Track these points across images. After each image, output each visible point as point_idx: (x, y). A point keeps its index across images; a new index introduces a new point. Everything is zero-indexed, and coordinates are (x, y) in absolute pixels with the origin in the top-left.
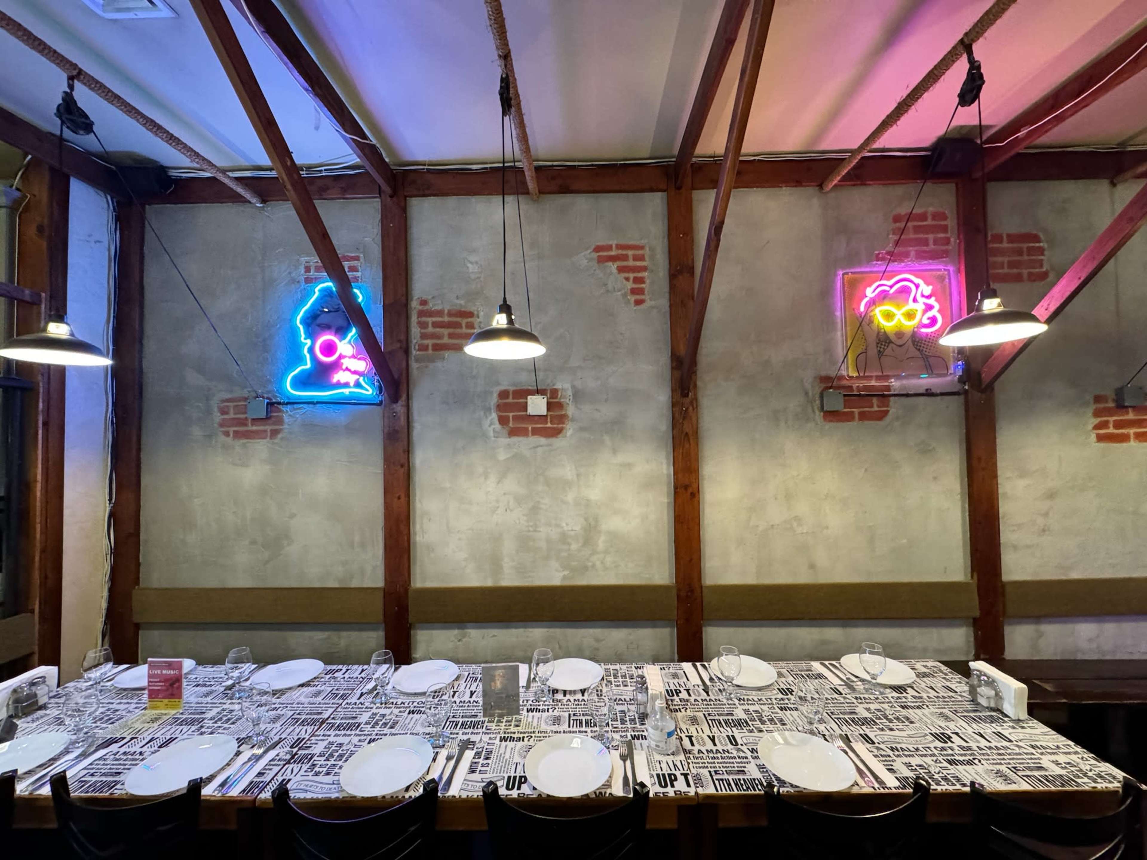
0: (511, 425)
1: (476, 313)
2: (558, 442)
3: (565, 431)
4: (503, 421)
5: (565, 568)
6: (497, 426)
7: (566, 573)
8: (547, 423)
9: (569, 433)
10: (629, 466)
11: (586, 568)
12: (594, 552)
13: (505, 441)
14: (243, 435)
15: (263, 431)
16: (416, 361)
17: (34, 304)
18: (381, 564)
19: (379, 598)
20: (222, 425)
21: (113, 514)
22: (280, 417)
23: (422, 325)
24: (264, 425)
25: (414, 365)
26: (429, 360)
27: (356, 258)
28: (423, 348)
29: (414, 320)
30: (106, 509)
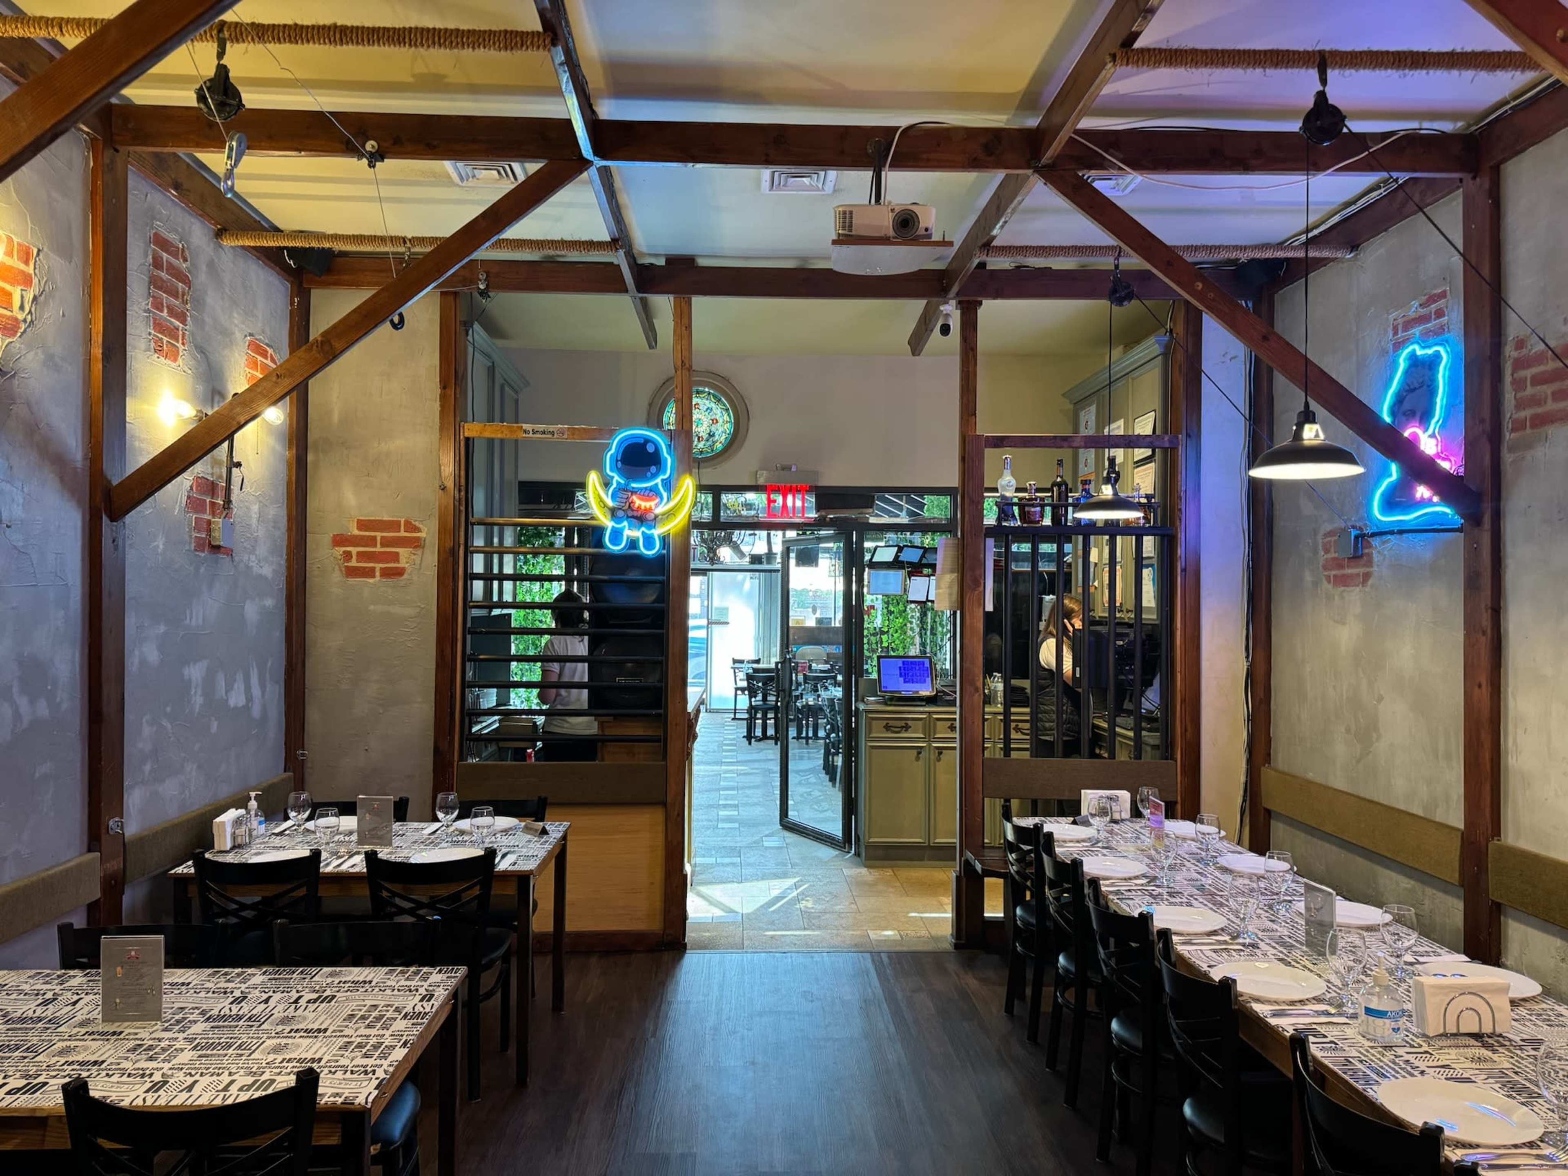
14: (1343, 581)
15: (1358, 575)
16: (1511, 450)
17: (1174, 449)
18: (1462, 790)
19: (1457, 843)
20: (1325, 568)
21: (1250, 675)
22: (1370, 555)
23: (1519, 385)
24: (1357, 567)
25: (1507, 457)
26: (1529, 445)
27: (1443, 295)
28: (1519, 426)
29: (1508, 379)
30: (1242, 666)
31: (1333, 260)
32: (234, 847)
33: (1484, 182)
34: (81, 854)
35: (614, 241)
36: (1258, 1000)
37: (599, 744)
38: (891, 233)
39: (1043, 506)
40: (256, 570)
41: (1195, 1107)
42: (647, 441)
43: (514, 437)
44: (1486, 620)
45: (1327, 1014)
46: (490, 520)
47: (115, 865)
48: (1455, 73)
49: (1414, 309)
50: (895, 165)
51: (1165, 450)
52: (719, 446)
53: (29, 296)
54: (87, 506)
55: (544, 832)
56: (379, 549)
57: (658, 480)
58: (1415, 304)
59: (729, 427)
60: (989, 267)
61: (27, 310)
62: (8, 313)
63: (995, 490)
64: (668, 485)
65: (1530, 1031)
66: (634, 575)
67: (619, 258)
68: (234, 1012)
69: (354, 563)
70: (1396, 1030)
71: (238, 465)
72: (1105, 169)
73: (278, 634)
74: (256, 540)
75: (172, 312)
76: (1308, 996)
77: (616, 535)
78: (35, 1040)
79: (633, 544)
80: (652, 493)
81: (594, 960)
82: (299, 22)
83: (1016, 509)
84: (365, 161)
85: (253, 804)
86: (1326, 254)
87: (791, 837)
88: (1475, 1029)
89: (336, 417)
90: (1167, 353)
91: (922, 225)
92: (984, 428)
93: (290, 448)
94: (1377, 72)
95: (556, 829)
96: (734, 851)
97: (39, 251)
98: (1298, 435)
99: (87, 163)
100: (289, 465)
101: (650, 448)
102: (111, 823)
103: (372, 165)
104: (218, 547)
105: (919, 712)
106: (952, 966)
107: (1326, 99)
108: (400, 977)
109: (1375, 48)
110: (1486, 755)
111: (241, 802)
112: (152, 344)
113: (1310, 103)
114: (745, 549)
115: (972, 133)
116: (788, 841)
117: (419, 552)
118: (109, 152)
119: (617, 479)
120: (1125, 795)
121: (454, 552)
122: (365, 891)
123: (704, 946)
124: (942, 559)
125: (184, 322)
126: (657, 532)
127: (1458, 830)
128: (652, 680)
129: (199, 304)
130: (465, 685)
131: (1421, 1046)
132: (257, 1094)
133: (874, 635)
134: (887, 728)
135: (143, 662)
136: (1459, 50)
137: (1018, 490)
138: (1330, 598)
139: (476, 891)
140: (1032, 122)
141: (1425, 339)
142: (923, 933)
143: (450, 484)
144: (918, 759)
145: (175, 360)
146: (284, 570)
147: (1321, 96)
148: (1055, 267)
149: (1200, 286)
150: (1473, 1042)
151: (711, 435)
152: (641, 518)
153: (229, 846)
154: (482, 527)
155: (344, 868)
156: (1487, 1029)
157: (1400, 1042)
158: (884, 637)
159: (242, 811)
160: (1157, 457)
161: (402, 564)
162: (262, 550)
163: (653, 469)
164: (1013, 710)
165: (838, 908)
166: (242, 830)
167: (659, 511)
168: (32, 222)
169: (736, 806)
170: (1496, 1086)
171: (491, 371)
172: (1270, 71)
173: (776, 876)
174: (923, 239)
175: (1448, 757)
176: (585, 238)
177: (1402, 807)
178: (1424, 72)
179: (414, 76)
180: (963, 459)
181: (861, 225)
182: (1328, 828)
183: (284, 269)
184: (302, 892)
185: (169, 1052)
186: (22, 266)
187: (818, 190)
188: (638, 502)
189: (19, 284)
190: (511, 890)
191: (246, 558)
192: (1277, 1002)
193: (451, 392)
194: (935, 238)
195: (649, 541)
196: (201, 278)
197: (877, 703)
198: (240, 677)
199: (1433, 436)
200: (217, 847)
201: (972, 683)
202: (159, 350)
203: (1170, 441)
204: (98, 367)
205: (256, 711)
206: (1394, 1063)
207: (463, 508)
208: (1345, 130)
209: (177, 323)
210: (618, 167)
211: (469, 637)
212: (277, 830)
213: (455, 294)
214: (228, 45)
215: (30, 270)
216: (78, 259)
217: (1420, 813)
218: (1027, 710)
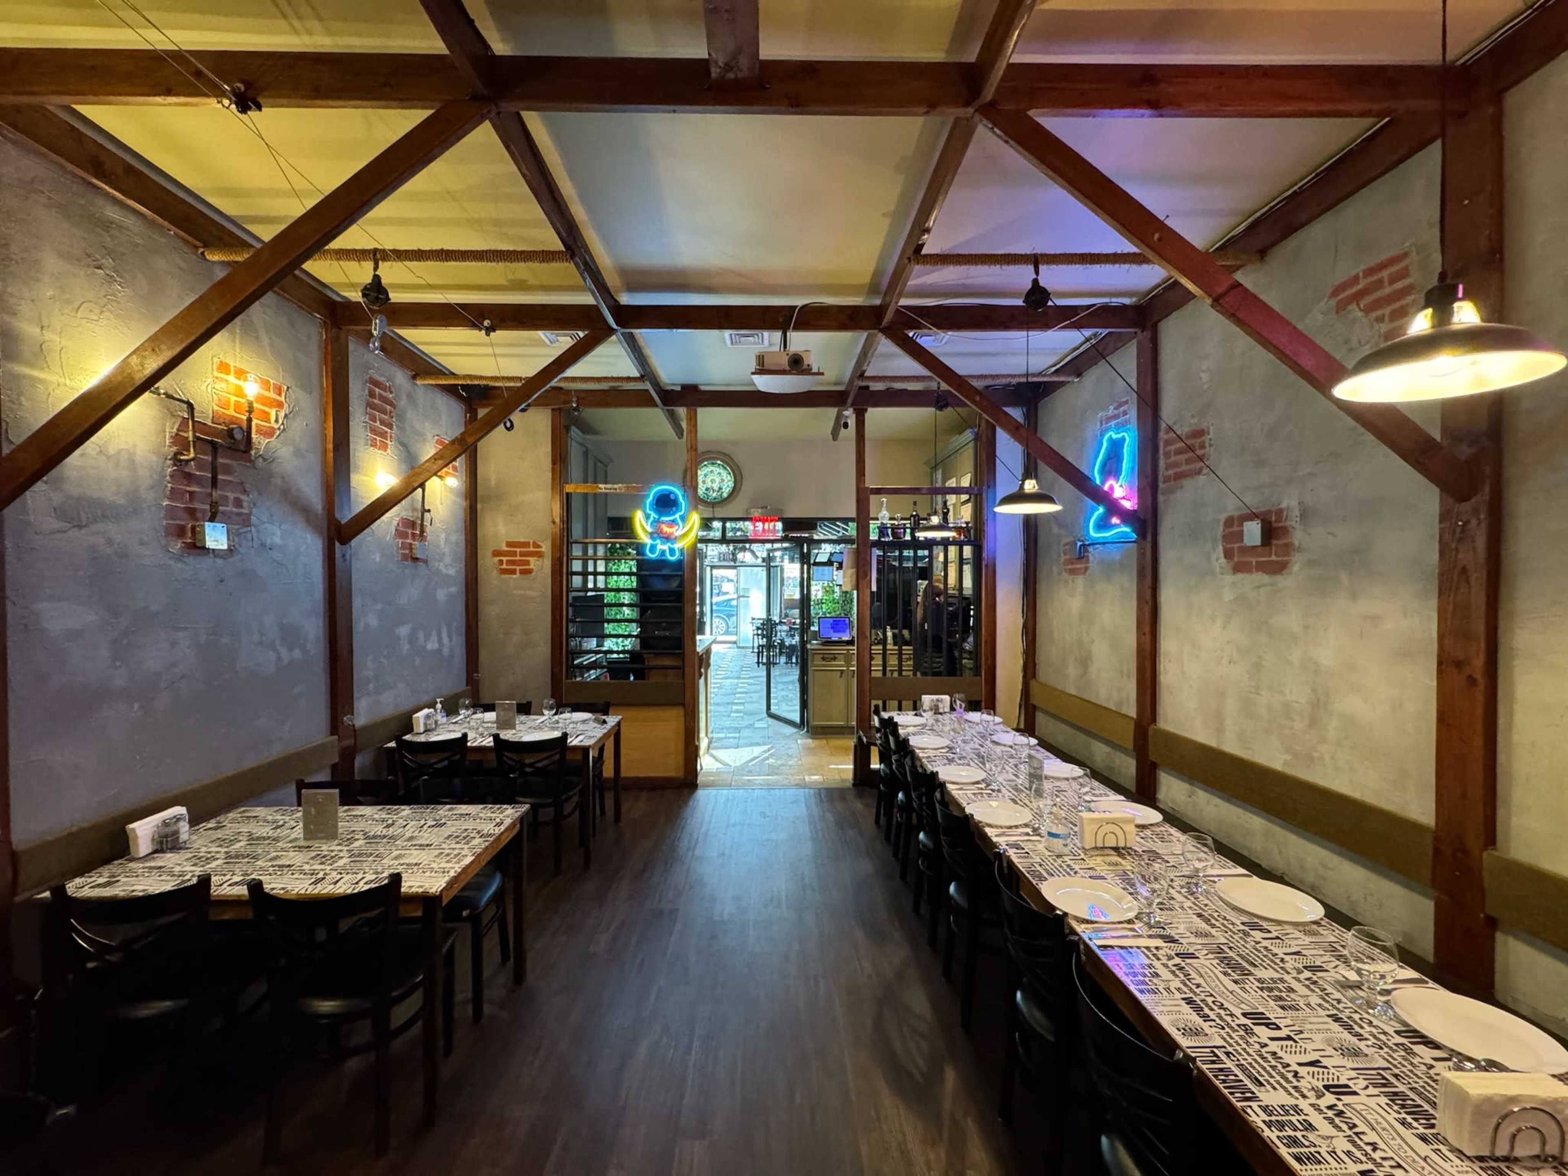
0: (1236, 559)
1: (1206, 430)
2: (1283, 581)
3: (1289, 565)
4: (1228, 554)
5: (1288, 750)
6: (1223, 560)
7: (1288, 757)
8: (1270, 556)
9: (1296, 568)
10: (1375, 619)
11: (1312, 759)
12: (1323, 740)
13: (1229, 578)
14: (1073, 572)
15: (1081, 569)
16: (1163, 494)
17: (981, 495)
18: (1135, 697)
19: (1131, 727)
20: (1064, 564)
21: (1025, 626)
22: (1088, 556)
23: (1167, 455)
24: (1081, 563)
25: (1161, 498)
26: (1171, 491)
27: (1126, 402)
28: (1167, 479)
29: (1161, 451)
30: (1020, 621)
31: (1069, 382)
32: (425, 731)
33: (1147, 334)
34: (326, 737)
35: (642, 376)
36: (990, 826)
37: (646, 671)
38: (788, 368)
39: (905, 529)
40: (444, 571)
41: (957, 889)
42: (671, 493)
43: (594, 491)
44: (1149, 592)
45: (1028, 834)
46: (587, 541)
47: (347, 743)
48: (1117, 266)
49: (1111, 411)
50: (796, 328)
51: (976, 496)
52: (725, 495)
53: (282, 414)
54: (326, 536)
55: (605, 722)
56: (518, 558)
57: (677, 516)
58: (1111, 407)
59: (731, 484)
60: (871, 389)
61: (280, 422)
62: (268, 425)
63: (877, 519)
64: (683, 518)
65: (1149, 845)
66: (665, 572)
67: (647, 386)
68: (384, 833)
69: (504, 566)
70: (1065, 845)
71: (429, 511)
72: (920, 329)
73: (460, 608)
74: (444, 554)
75: (383, 423)
76: (1020, 823)
77: (653, 548)
78: (260, 851)
79: (663, 553)
80: (673, 523)
81: (644, 793)
82: (422, 248)
83: (890, 531)
84: (483, 332)
85: (439, 706)
86: (1062, 379)
87: (771, 721)
88: (1114, 845)
89: (493, 482)
90: (977, 438)
91: (806, 363)
92: (871, 483)
93: (466, 500)
94: (1070, 266)
95: (612, 720)
96: (738, 730)
97: (288, 388)
98: (1022, 487)
99: (321, 337)
100: (465, 510)
101: (672, 496)
102: (345, 718)
103: (488, 334)
104: (417, 559)
105: (842, 650)
106: (851, 797)
107: (1038, 283)
108: (489, 812)
109: (1067, 252)
110: (1148, 675)
111: (432, 705)
112: (370, 442)
113: (1029, 286)
114: (758, 554)
115: (841, 309)
116: (770, 723)
117: (541, 560)
118: (335, 330)
119: (653, 515)
120: (946, 698)
121: (560, 559)
122: (493, 757)
123: (707, 786)
124: (847, 560)
125: (391, 428)
126: (677, 546)
127: (1132, 718)
128: (676, 633)
129: (401, 417)
130: (569, 636)
131: (1079, 855)
132: (374, 886)
133: (818, 604)
134: (823, 659)
135: (367, 626)
136: (1119, 252)
137: (891, 519)
138: (1066, 582)
139: (557, 757)
140: (877, 302)
141: (1119, 428)
142: (837, 777)
143: (558, 520)
144: (841, 676)
145: (385, 451)
146: (463, 571)
147: (1035, 282)
148: (910, 388)
149: (978, 398)
150: (1113, 852)
151: (720, 489)
152: (667, 538)
153: (422, 730)
154: (580, 546)
155: (483, 744)
156: (1121, 844)
157: (1068, 852)
158: (824, 606)
159: (432, 710)
160: (972, 500)
161: (532, 567)
162: (448, 559)
163: (674, 509)
164: (904, 648)
165: (790, 763)
166: (431, 721)
167: (677, 534)
168: (283, 371)
169: (743, 704)
170: (1118, 882)
171: (586, 454)
172: (1005, 267)
173: (758, 744)
174: (808, 371)
175: (1128, 676)
176: (625, 375)
177: (1104, 705)
178: (1098, 266)
179: (508, 281)
180: (858, 501)
181: (768, 363)
182: (1065, 717)
183: (459, 397)
184: (458, 757)
185: (334, 858)
186: (278, 397)
187: (759, 343)
188: (666, 529)
189: (275, 407)
190: (579, 757)
191: (437, 564)
192: (1001, 827)
193: (558, 467)
194: (815, 370)
195: (672, 552)
196: (403, 403)
197: (818, 644)
198: (434, 633)
199: (1121, 486)
200: (415, 731)
201: (864, 634)
202: (374, 445)
203: (978, 490)
204: (331, 455)
205: (446, 652)
206: (1061, 866)
207: (565, 534)
208: (1050, 303)
209: (386, 429)
210: (640, 333)
211: (570, 609)
212: (454, 721)
213: (560, 409)
214: (380, 263)
215: (283, 399)
216: (316, 393)
217: (1114, 708)
218: (911, 648)
